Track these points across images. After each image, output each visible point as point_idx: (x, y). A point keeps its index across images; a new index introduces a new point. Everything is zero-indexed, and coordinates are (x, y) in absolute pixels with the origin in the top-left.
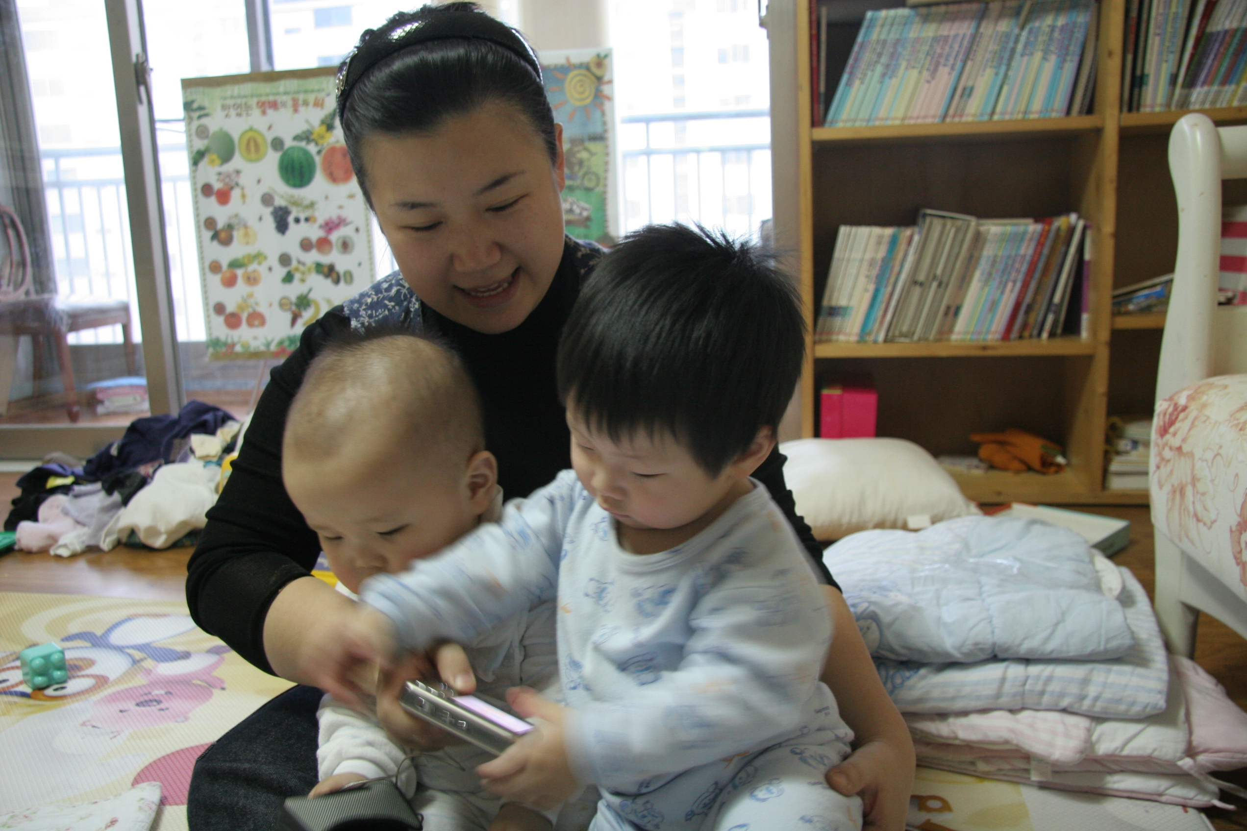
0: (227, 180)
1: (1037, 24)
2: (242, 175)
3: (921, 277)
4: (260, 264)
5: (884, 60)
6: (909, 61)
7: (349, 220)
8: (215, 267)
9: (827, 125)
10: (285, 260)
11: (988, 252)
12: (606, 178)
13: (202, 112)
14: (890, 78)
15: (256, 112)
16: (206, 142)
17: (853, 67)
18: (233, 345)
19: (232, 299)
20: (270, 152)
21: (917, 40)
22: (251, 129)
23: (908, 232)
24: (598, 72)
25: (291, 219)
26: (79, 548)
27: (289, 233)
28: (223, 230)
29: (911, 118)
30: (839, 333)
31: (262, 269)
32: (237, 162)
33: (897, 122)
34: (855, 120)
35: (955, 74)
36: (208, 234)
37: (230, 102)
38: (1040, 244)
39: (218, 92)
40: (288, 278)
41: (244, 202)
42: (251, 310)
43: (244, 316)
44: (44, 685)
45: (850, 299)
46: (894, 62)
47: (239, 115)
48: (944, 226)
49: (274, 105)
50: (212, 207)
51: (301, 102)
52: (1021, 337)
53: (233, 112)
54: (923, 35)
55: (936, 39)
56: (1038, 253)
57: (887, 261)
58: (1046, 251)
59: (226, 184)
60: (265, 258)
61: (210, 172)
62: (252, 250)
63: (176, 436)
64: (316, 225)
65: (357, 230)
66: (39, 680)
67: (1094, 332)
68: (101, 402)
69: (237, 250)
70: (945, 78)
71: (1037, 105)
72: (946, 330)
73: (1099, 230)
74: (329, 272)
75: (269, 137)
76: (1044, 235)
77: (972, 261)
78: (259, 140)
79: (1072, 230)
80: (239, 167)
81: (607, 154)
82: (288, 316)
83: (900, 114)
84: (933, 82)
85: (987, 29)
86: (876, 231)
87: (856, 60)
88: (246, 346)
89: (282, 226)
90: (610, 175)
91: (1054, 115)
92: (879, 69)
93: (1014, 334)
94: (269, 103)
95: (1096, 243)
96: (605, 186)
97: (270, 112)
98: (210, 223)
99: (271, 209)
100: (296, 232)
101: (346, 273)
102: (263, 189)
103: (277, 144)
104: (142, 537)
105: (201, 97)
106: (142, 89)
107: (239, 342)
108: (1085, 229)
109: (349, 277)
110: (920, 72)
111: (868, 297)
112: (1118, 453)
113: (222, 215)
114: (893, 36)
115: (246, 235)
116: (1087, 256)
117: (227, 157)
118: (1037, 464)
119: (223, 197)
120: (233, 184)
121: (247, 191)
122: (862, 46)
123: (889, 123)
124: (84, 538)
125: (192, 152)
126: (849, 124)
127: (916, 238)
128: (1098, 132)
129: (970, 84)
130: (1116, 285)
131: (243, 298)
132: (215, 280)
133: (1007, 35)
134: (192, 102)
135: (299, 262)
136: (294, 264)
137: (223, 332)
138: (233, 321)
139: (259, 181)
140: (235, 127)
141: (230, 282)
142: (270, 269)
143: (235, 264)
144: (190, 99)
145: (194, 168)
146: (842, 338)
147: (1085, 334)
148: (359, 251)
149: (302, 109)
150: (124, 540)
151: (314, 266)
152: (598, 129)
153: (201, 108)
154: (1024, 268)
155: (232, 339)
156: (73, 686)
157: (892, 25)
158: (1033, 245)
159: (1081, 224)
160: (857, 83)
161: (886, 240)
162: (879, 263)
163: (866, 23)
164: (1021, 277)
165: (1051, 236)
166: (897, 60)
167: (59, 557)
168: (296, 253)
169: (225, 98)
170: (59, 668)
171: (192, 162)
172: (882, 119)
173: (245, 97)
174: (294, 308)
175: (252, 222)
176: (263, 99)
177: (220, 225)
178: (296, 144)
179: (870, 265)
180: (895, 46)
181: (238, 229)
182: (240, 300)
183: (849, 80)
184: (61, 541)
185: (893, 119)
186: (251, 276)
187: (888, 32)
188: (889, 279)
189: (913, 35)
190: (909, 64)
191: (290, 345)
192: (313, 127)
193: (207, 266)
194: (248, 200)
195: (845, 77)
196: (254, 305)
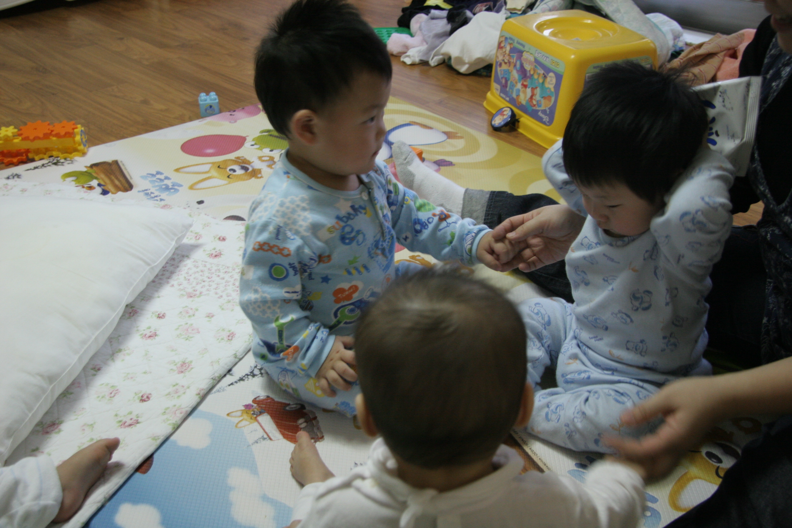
26: (417, 60)
124: (421, 54)
150: (444, 61)
167: (404, 63)
184: (408, 52)
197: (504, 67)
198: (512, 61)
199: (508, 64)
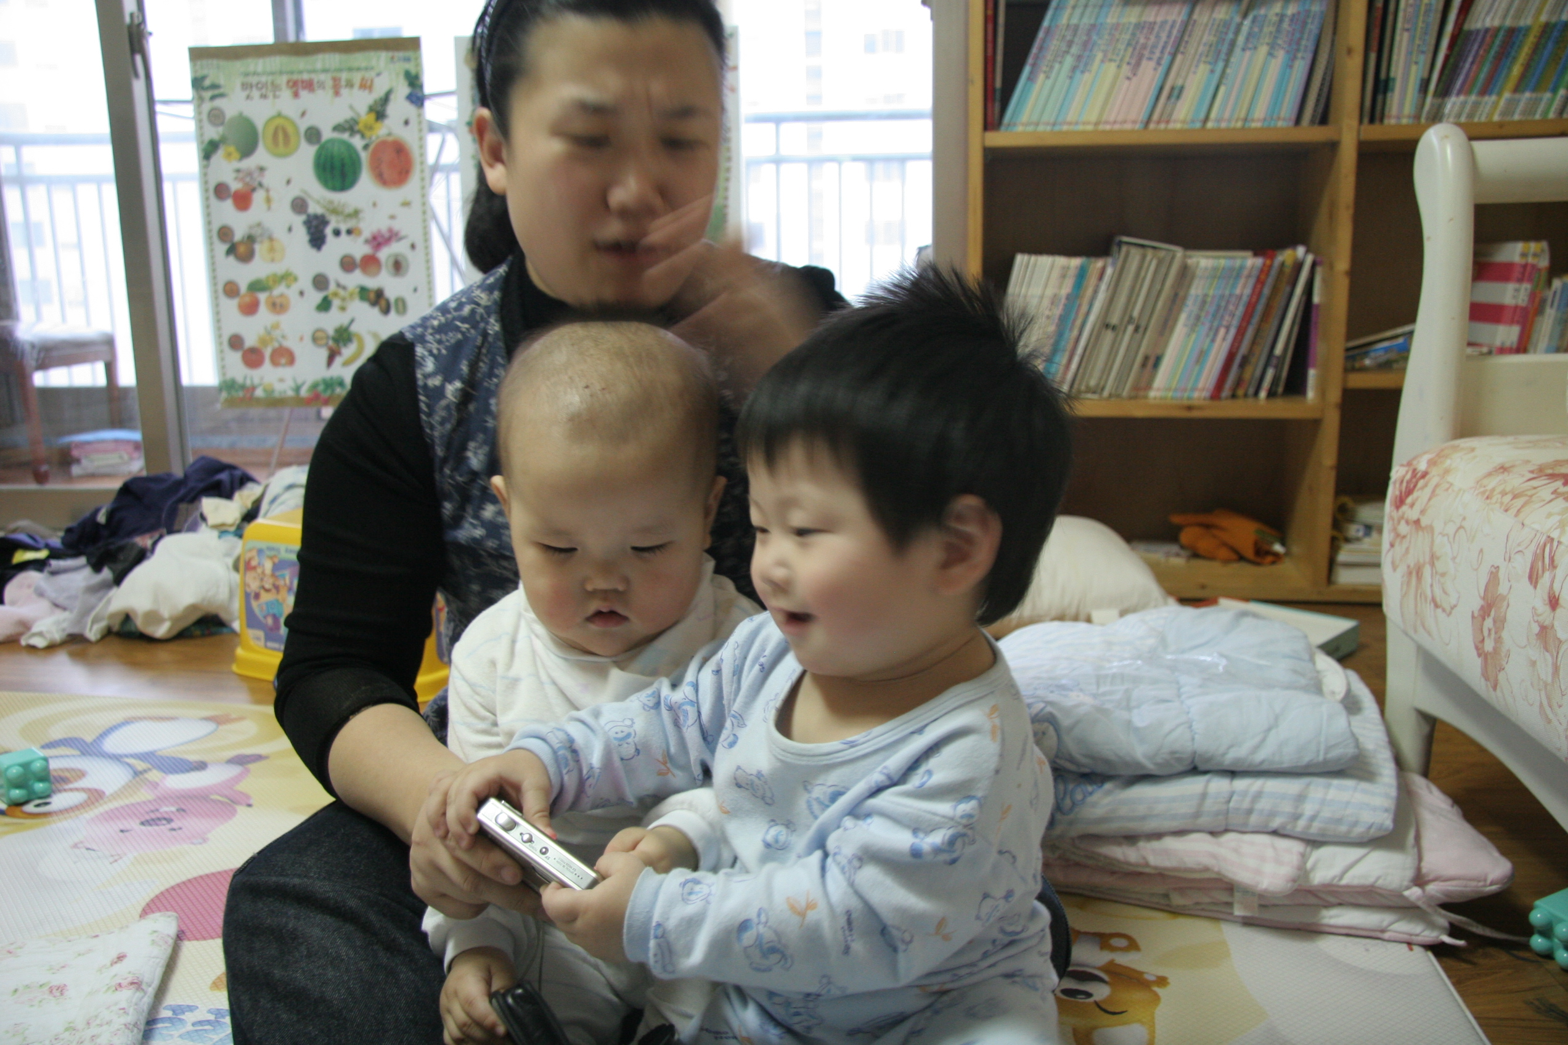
0: (248, 179)
1: (1262, 12)
2: (267, 173)
3: (1114, 320)
4: (288, 286)
5: (1074, 50)
6: (1105, 52)
7: (403, 233)
8: (231, 290)
9: (1003, 128)
10: (320, 282)
11: (1196, 290)
12: (727, 189)
13: (216, 92)
14: (1083, 72)
15: (286, 94)
17: (1037, 57)
18: (254, 388)
19: (252, 329)
20: (304, 144)
21: (1116, 27)
22: (279, 115)
23: (1100, 263)
25: (329, 231)
26: (58, 637)
27: (325, 248)
28: (241, 242)
29: (1107, 122)
31: (292, 293)
32: (261, 156)
33: (1090, 128)
34: (1037, 124)
35: (1161, 70)
36: (222, 248)
37: (254, 80)
38: (1260, 282)
39: (239, 66)
40: (325, 305)
41: (269, 208)
42: (276, 345)
43: (268, 352)
44: (22, 801)
46: (1087, 53)
47: (264, 96)
48: (1144, 257)
49: (309, 86)
50: (227, 212)
51: (343, 83)
52: (1234, 396)
53: (256, 93)
54: (1124, 20)
55: (1139, 26)
56: (1257, 293)
57: (1074, 298)
58: (1266, 291)
59: (247, 184)
60: (296, 279)
61: (226, 169)
62: (279, 268)
63: (182, 500)
64: (361, 239)
65: (413, 246)
66: (16, 793)
67: (1322, 392)
68: (78, 461)
69: (259, 268)
70: (1149, 74)
71: (1260, 111)
72: (1142, 387)
73: (1331, 267)
74: (377, 299)
75: (303, 125)
76: (1264, 271)
77: (1176, 301)
78: (290, 130)
79: (1298, 266)
80: (263, 164)
82: (324, 353)
83: (1093, 118)
84: (1135, 80)
85: (1202, 16)
86: (1061, 261)
87: (1041, 49)
88: (269, 391)
89: (317, 240)
91: (1280, 124)
92: (1069, 61)
93: (1226, 392)
94: (303, 82)
95: (1327, 283)
96: (726, 198)
97: (304, 93)
98: (224, 233)
99: (303, 218)
100: (336, 247)
101: (397, 300)
102: (294, 192)
103: (313, 135)
104: (140, 624)
105: (215, 72)
106: (138, 59)
107: (260, 385)
108: (1314, 265)
109: (402, 306)
110: (1119, 67)
112: (1348, 540)
113: (241, 223)
114: (1087, 21)
115: (272, 250)
116: (1316, 299)
117: (248, 148)
118: (1249, 553)
119: (242, 201)
120: (256, 184)
121: (272, 194)
122: (1048, 31)
123: (1080, 128)
124: (65, 625)
125: (202, 142)
126: (1031, 129)
127: (1109, 271)
128: (1333, 146)
129: (1180, 82)
130: (1349, 336)
131: (266, 328)
132: (231, 306)
133: (1226, 24)
134: (204, 78)
135: (338, 285)
136: (332, 287)
137: (239, 371)
138: (253, 358)
139: (288, 182)
140: (260, 111)
141: (250, 309)
142: (302, 293)
143: (257, 286)
144: (200, 74)
145: (205, 163)
147: (1311, 394)
148: (414, 273)
149: (344, 92)
150: (116, 628)
151: (358, 290)
153: (214, 86)
154: (1240, 311)
155: (251, 380)
156: (58, 801)
157: (1086, 7)
158: (1251, 282)
159: (1309, 259)
160: (1041, 77)
161: (1072, 273)
162: (1063, 301)
163: (1054, 4)
164: (1235, 322)
165: (1274, 272)
166: (1091, 50)
167: (32, 648)
168: (335, 273)
169: (247, 75)
170: (42, 779)
171: (202, 155)
172: (1070, 123)
173: (272, 73)
174: (331, 343)
175: (280, 233)
176: (295, 77)
177: (238, 236)
178: (336, 135)
179: (1052, 303)
180: (1089, 33)
181: (261, 242)
182: (262, 332)
183: (1031, 72)
184: (35, 629)
185: (1084, 123)
186: (278, 301)
187: (1082, 14)
188: (1074, 320)
189: (1111, 20)
190: (1105, 56)
191: (326, 390)
192: (358, 115)
193: (220, 288)
194: (274, 205)
195: (1027, 70)
196: (280, 339)
197: (265, 597)
198: (281, 583)
199: (274, 591)
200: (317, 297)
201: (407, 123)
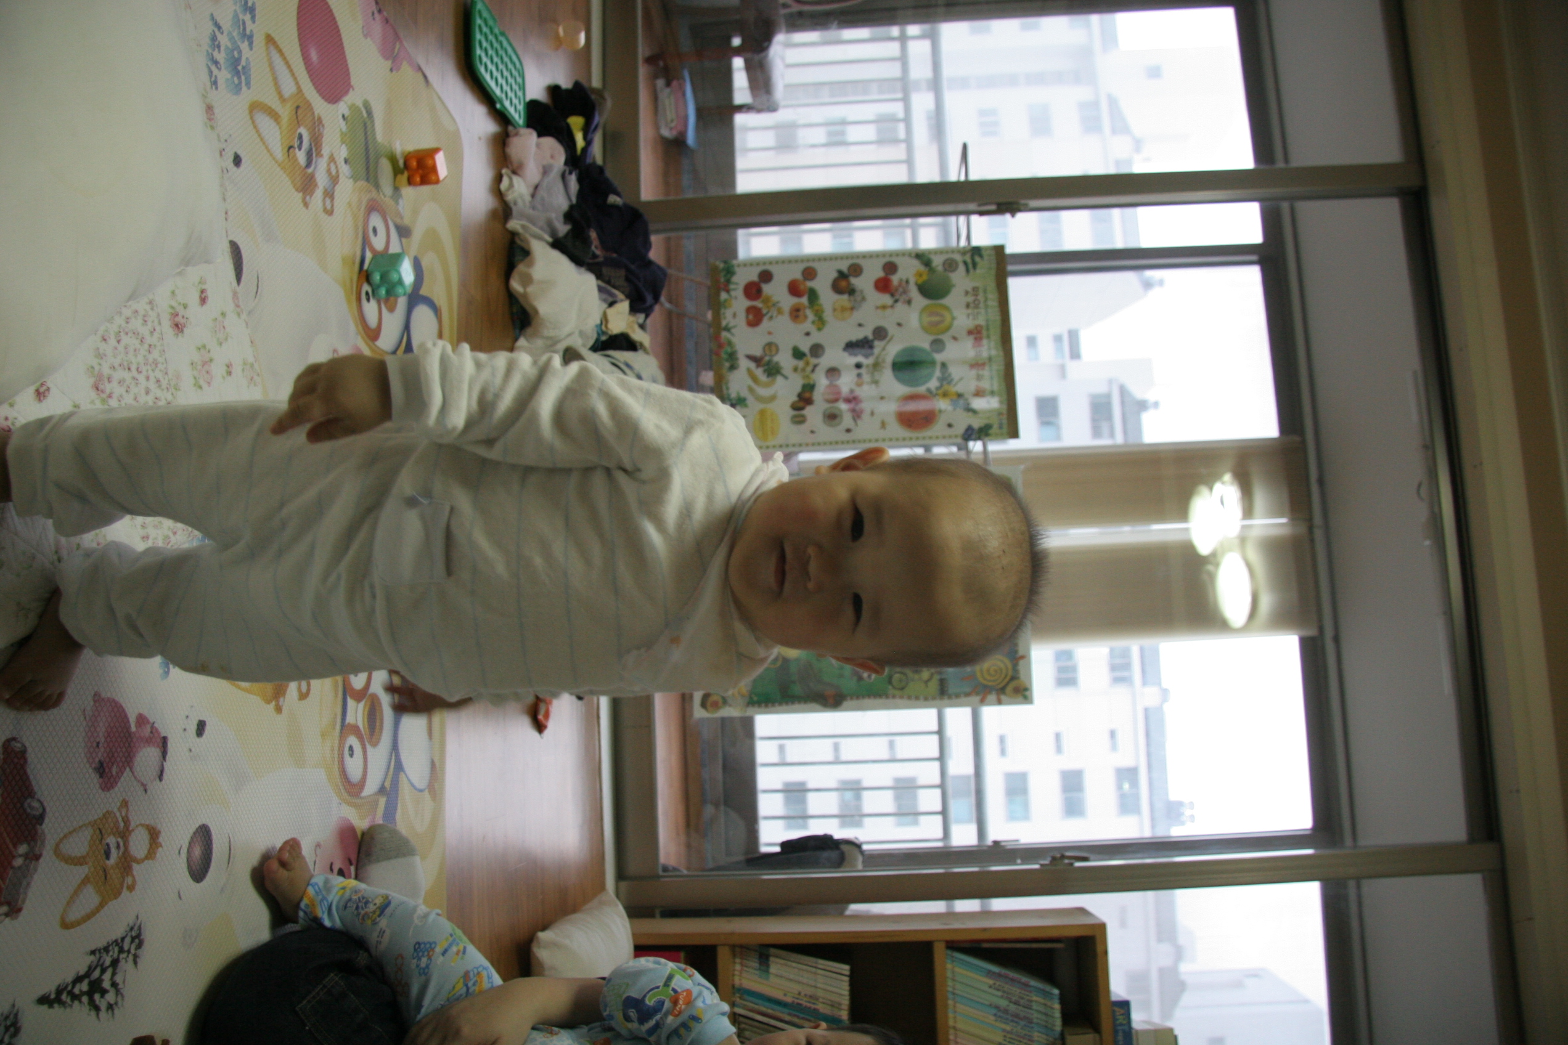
0: (901, 290)
2: (906, 306)
4: (813, 322)
5: (1013, 1008)
6: (1011, 1032)
7: (859, 422)
8: (810, 273)
9: (949, 952)
10: (817, 350)
12: (901, 697)
13: (970, 266)
14: (995, 1015)
15: (970, 324)
16: (940, 268)
17: (1006, 977)
18: (728, 291)
19: (776, 290)
20: (931, 338)
22: (953, 318)
24: (1009, 689)
25: (859, 357)
27: (846, 355)
28: (849, 284)
29: (956, 1036)
30: (742, 965)
31: (808, 326)
32: (920, 301)
33: (951, 1023)
34: (954, 980)
36: (844, 266)
37: (981, 297)
39: (992, 285)
40: (798, 354)
41: (877, 308)
42: (764, 311)
43: (758, 304)
45: (777, 976)
46: (1011, 1018)
47: (968, 306)
49: (977, 343)
50: (873, 272)
51: (981, 372)
53: (970, 299)
59: (897, 290)
60: (819, 329)
61: (908, 271)
62: (828, 315)
64: (854, 387)
65: (848, 431)
69: (828, 298)
74: (804, 400)
75: (945, 338)
78: (942, 327)
80: (914, 303)
81: (926, 699)
82: (758, 352)
83: (959, 1026)
86: (845, 1001)
87: (1013, 980)
88: (726, 305)
89: (852, 347)
90: (905, 701)
92: (1003, 1003)
94: (980, 338)
96: (894, 697)
97: (971, 338)
99: (871, 337)
100: (846, 363)
101: (803, 416)
102: (892, 330)
103: (938, 345)
105: (986, 266)
106: (993, 207)
107: (730, 296)
109: (799, 420)
111: (778, 995)
113: (864, 283)
114: (1035, 1016)
115: (843, 309)
117: (926, 291)
119: (883, 285)
120: (897, 297)
121: (889, 311)
122: (1025, 984)
123: (951, 1015)
124: (519, 201)
125: (930, 253)
126: (949, 974)
131: (778, 302)
132: (796, 273)
134: (981, 256)
135: (815, 366)
136: (813, 361)
137: (742, 278)
138: (753, 291)
139: (899, 325)
140: (955, 300)
141: (794, 289)
142: (808, 334)
143: (813, 295)
144: (984, 253)
145: (913, 255)
146: (738, 967)
148: (826, 432)
149: (974, 372)
150: (518, 243)
151: (812, 382)
152: (951, 689)
153: (975, 265)
155: (735, 289)
156: (371, 307)
157: (1046, 1014)
160: (991, 982)
161: (836, 1013)
162: (813, 1006)
163: (1048, 988)
166: (1012, 1021)
168: (826, 361)
170: (388, 292)
171: (919, 252)
172: (955, 1006)
173: (986, 314)
174: (767, 358)
175: (858, 316)
176: (984, 331)
177: (854, 281)
178: (939, 365)
179: (811, 997)
180: (1025, 1018)
181: (849, 300)
182: (775, 299)
183: (994, 973)
184: (515, 179)
185: (955, 1018)
186: (801, 313)
187: (1038, 1012)
188: (798, 1017)
189: (1036, 1036)
190: (1008, 1032)
191: (726, 353)
192: (955, 385)
193: (810, 264)
194: (879, 311)
195: (995, 969)
196: (769, 315)
200: (805, 348)
201: (950, 426)
